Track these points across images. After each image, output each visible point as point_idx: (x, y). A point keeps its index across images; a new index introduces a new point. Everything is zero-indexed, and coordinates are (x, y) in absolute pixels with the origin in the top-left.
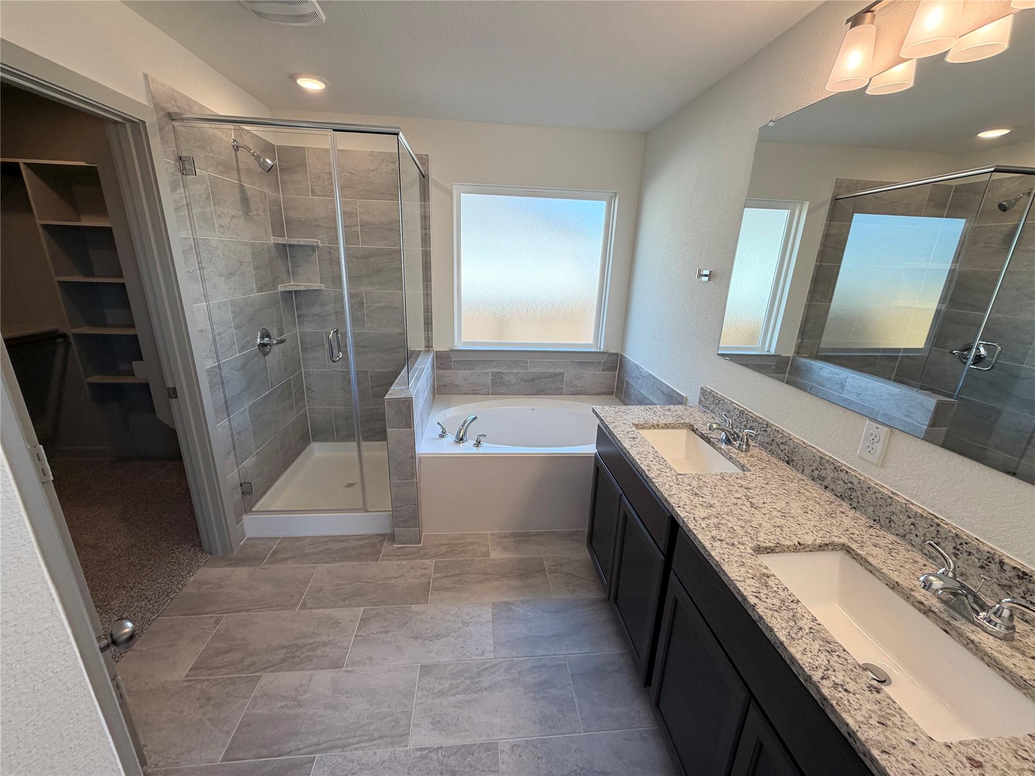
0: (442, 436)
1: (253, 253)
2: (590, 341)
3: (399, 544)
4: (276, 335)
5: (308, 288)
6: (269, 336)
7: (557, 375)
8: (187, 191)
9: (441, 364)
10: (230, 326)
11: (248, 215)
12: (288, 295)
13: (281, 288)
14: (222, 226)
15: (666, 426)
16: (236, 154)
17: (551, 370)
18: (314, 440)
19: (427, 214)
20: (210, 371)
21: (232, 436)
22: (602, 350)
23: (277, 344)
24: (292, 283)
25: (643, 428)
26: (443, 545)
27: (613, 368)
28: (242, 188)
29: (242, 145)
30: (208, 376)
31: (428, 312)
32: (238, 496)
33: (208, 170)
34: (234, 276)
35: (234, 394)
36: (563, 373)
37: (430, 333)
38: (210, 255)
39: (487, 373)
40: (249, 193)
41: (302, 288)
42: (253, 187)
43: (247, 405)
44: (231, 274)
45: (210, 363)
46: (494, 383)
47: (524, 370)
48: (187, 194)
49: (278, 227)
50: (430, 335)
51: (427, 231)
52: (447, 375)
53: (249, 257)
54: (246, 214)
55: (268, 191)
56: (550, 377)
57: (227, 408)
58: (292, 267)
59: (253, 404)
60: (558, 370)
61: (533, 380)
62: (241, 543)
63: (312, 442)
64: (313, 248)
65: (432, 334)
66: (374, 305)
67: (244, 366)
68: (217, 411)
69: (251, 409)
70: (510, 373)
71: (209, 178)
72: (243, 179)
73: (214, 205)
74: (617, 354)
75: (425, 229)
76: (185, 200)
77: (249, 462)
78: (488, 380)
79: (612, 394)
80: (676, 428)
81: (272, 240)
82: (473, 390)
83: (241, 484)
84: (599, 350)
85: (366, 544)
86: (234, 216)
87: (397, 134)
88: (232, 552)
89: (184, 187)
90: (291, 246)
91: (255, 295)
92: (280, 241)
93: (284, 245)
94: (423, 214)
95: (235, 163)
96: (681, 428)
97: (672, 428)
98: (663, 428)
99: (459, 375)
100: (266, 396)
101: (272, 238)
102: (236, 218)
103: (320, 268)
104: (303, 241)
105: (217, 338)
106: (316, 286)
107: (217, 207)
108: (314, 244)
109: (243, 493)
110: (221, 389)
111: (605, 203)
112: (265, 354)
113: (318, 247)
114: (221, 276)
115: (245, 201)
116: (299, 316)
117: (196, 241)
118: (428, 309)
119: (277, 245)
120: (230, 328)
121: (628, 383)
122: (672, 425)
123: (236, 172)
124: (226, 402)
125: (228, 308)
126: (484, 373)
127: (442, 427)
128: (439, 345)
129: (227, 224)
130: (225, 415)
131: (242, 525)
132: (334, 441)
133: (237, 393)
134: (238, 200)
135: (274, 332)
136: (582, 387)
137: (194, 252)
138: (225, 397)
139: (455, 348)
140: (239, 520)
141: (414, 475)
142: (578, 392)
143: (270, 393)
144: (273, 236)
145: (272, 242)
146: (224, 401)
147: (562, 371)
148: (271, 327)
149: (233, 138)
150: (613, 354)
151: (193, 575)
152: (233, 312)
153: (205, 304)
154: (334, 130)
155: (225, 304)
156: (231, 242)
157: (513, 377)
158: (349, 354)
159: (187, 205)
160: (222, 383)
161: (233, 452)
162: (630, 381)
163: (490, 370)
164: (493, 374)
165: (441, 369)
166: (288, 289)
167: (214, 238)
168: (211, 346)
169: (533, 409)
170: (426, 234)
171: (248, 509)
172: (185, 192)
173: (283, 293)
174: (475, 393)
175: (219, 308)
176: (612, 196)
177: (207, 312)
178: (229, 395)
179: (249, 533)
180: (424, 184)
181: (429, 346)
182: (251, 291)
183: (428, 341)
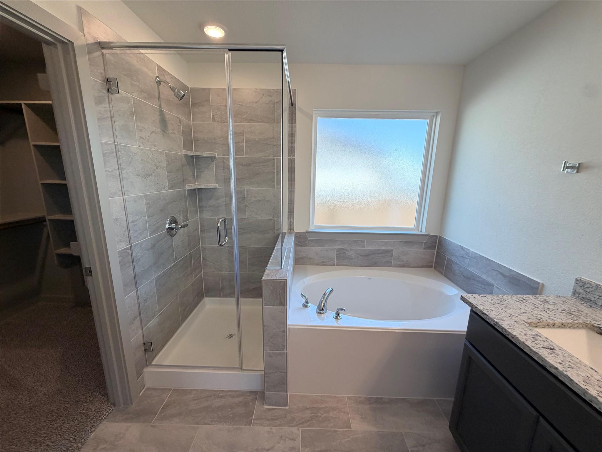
0: (305, 306)
1: (167, 161)
2: (412, 225)
3: (269, 405)
4: (182, 221)
5: (207, 187)
6: (176, 222)
7: (388, 251)
8: (111, 106)
9: (300, 243)
10: (143, 215)
11: (165, 132)
12: (193, 192)
13: (188, 187)
14: (142, 138)
15: (563, 326)
16: (158, 88)
17: (383, 248)
18: (206, 296)
19: (293, 132)
20: (121, 254)
21: (139, 303)
22: (424, 232)
23: (181, 228)
24: (196, 184)
25: (536, 327)
26: (307, 409)
27: (433, 247)
28: (161, 113)
29: (163, 80)
30: (119, 257)
31: (291, 204)
32: (140, 353)
33: (133, 94)
34: (150, 177)
35: (143, 269)
36: (392, 250)
37: (292, 219)
38: (130, 159)
39: (334, 250)
40: (167, 117)
41: (202, 187)
42: (171, 114)
43: (154, 277)
44: (148, 175)
45: (124, 246)
46: (338, 257)
47: (362, 247)
48: (111, 109)
49: (188, 143)
50: (292, 221)
51: (293, 144)
52: (304, 251)
53: (164, 164)
54: (163, 131)
55: (183, 118)
56: (382, 253)
57: (136, 282)
58: (196, 172)
59: (159, 276)
60: (389, 248)
61: (369, 255)
62: (141, 394)
63: (205, 297)
64: (212, 159)
65: (293, 220)
66: (253, 199)
67: (153, 246)
68: (126, 285)
69: (157, 280)
70: (351, 250)
71: (134, 100)
72: (163, 105)
73: (136, 121)
74: (436, 236)
75: (292, 143)
76: (109, 113)
77: (153, 323)
78: (334, 254)
79: (431, 267)
80: (574, 328)
81: (183, 152)
82: (323, 262)
83: (144, 344)
84: (420, 233)
85: (240, 402)
86: (153, 132)
87: (282, 51)
88: (132, 404)
89: (109, 103)
90: (197, 157)
91: (167, 191)
92: (189, 153)
93: (192, 157)
94: (291, 132)
95: (157, 94)
96: (580, 328)
97: (570, 328)
98: (559, 327)
99: (313, 251)
100: (171, 268)
101: (183, 151)
102: (156, 133)
103: (216, 173)
104: (205, 154)
105: (131, 225)
106: (212, 185)
107: (139, 124)
108: (213, 156)
109: (145, 350)
110: (132, 266)
111: (426, 122)
112: (172, 236)
113: (215, 158)
114: (138, 176)
115: (163, 122)
116: (200, 207)
117: (117, 146)
118: (291, 201)
119: (187, 156)
120: (144, 216)
121: (450, 260)
122: (570, 325)
123: (157, 100)
124: (135, 277)
125: (143, 201)
126: (331, 250)
127: (306, 298)
128: (298, 228)
129: (147, 137)
130: (134, 287)
131: (143, 377)
132: (220, 297)
133: (146, 268)
134: (158, 121)
135: (180, 219)
136: (408, 261)
137: (115, 155)
138: (134, 273)
139: (310, 230)
140: (139, 373)
141: (284, 347)
142: (404, 265)
143: (174, 266)
144: (184, 150)
145: (183, 154)
146: (133, 276)
147: (392, 248)
148: (179, 215)
149: (157, 75)
150: (433, 236)
151: (94, 431)
152: (147, 204)
153: (122, 197)
154: (230, 50)
155: (140, 198)
156: (149, 150)
157: (353, 253)
158: (233, 239)
159: (111, 117)
160: (133, 262)
161: (138, 318)
162: (453, 258)
163: (336, 247)
164: (338, 250)
165: (299, 246)
166: (193, 188)
167: (134, 147)
168: (125, 231)
169: (370, 279)
170: (292, 147)
171: (148, 363)
172: (110, 107)
173: (189, 190)
174: (324, 264)
175: (135, 201)
176: (434, 115)
177: (123, 204)
178: (138, 271)
179: (148, 384)
180: (292, 111)
181: (291, 228)
182: (164, 188)
183: (291, 225)
